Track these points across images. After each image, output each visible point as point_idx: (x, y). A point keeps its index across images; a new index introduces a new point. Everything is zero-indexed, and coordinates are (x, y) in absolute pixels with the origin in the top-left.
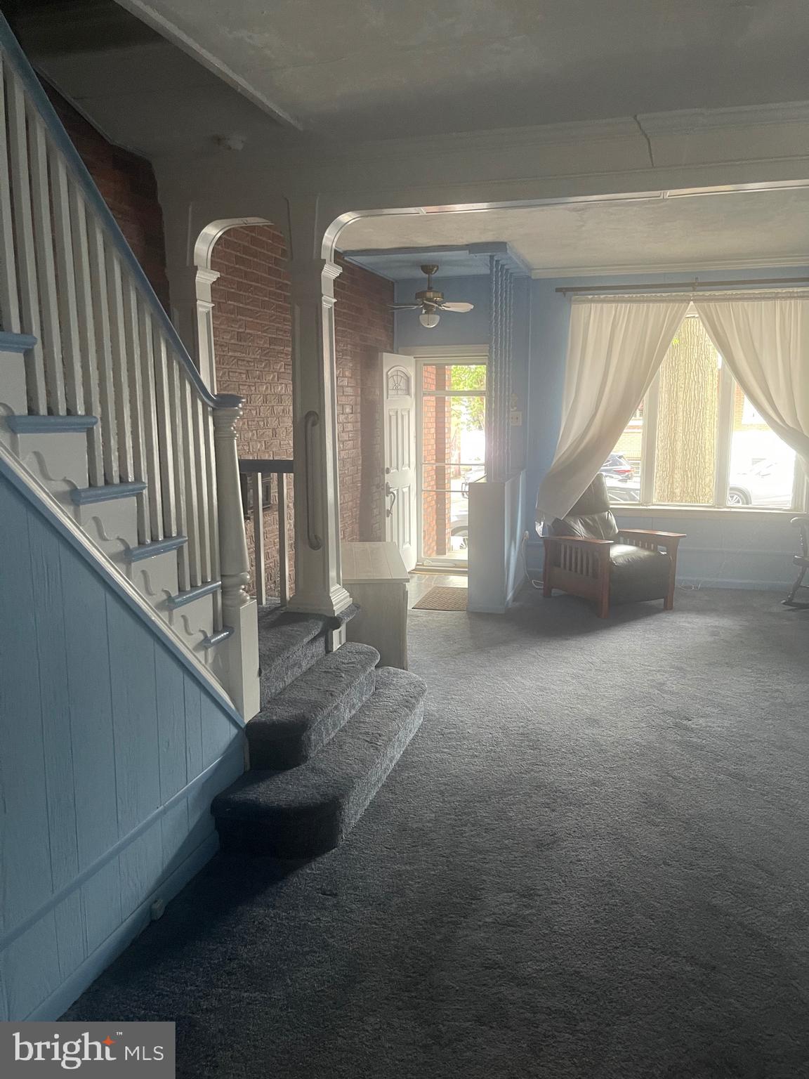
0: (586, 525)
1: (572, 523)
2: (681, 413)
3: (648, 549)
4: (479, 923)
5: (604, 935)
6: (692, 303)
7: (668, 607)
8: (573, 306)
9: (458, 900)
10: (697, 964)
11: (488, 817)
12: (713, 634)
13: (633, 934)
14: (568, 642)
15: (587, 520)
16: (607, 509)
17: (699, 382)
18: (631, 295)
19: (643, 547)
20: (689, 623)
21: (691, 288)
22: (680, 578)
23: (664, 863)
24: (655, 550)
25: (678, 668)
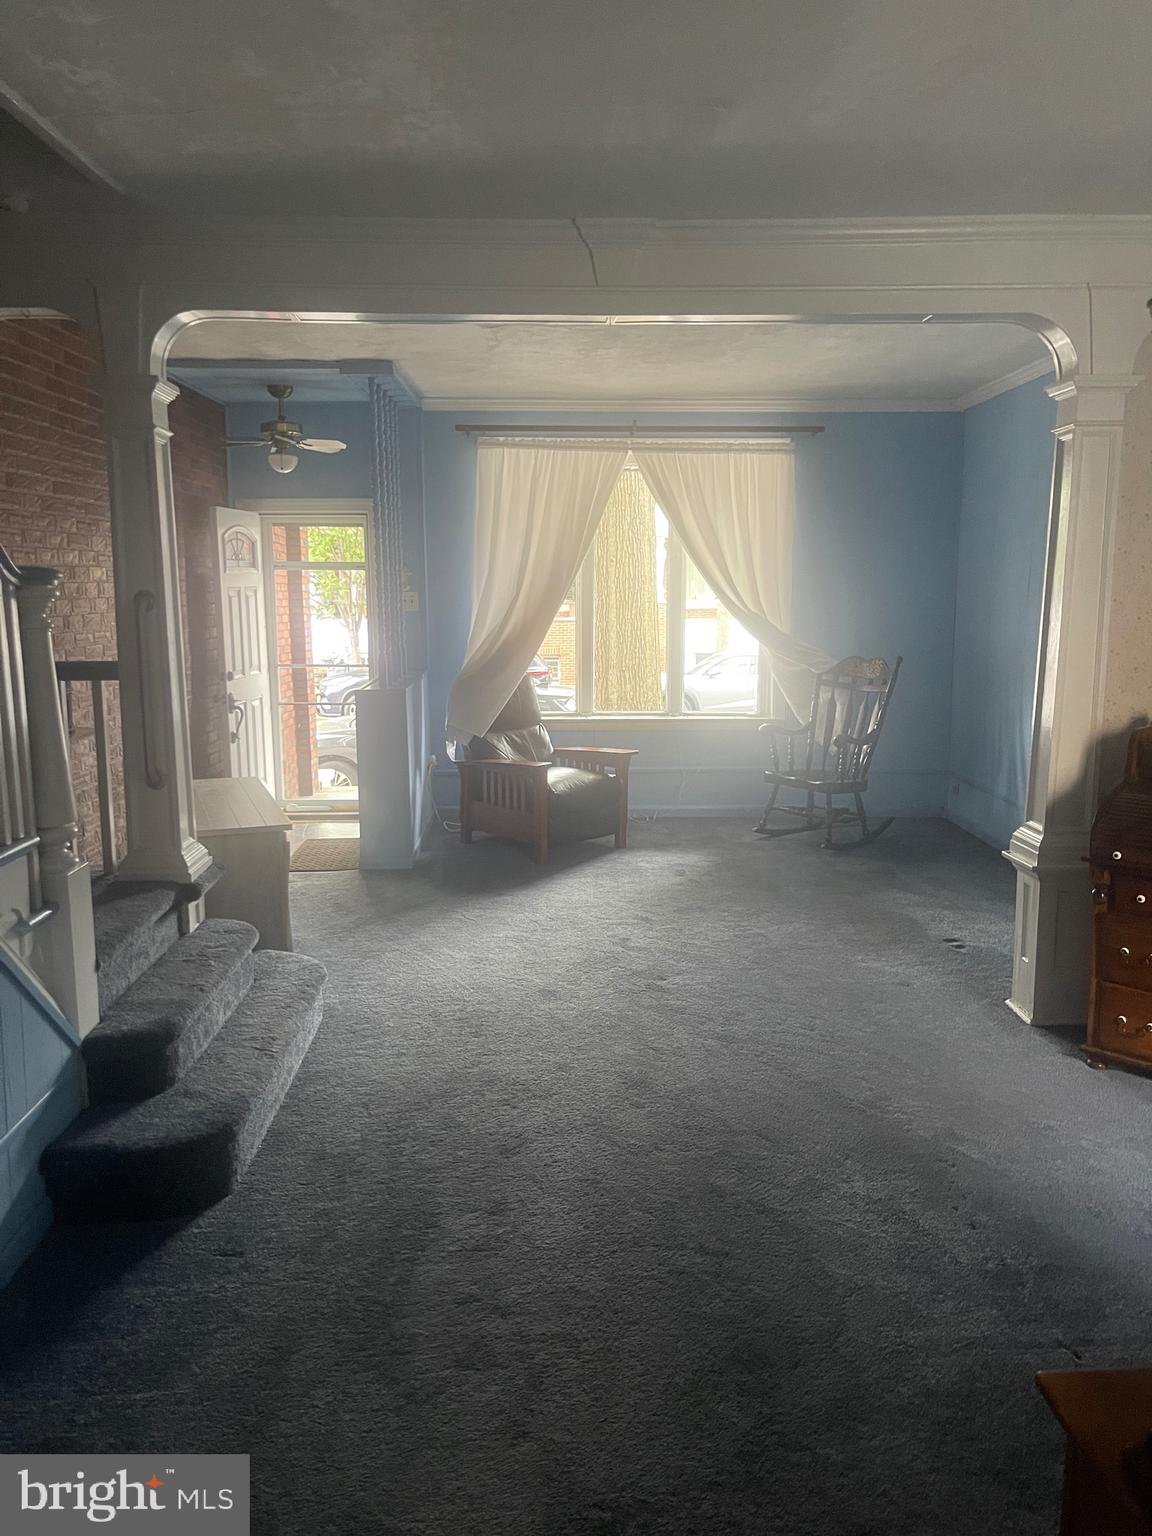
0: (513, 744)
1: (495, 742)
2: (614, 596)
3: (593, 771)
4: (442, 1254)
5: (598, 1241)
6: (630, 452)
7: (620, 846)
8: (479, 451)
9: (410, 1232)
10: (708, 1253)
11: (433, 1128)
12: (681, 873)
13: (631, 1233)
14: (502, 898)
15: (514, 737)
16: (538, 721)
17: (633, 554)
18: (554, 439)
19: (586, 769)
20: (648, 862)
21: (627, 433)
22: (637, 803)
23: (656, 1148)
24: (601, 772)
25: (642, 919)
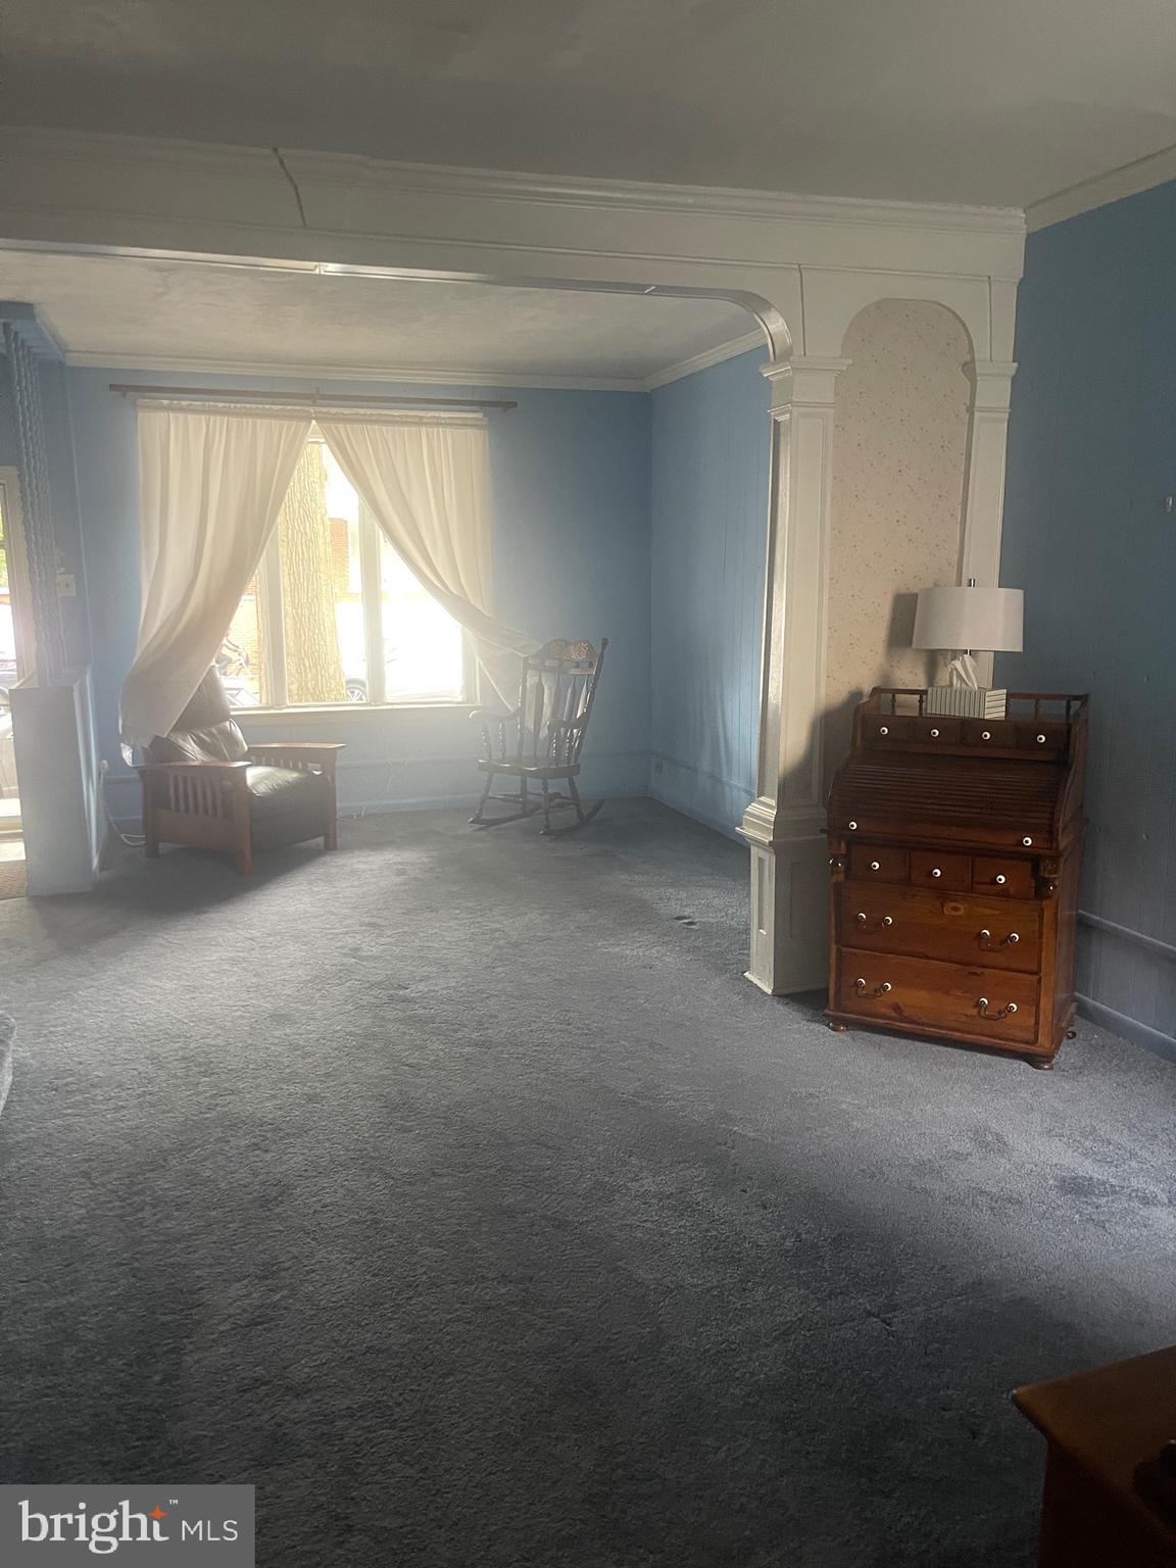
0: (201, 743)
1: (181, 742)
2: (287, 577)
3: (295, 769)
4: (212, 1337)
5: (390, 1289)
6: (314, 422)
7: (330, 847)
8: (140, 414)
9: (169, 1318)
10: (511, 1282)
11: (175, 1189)
12: (400, 873)
13: (425, 1273)
14: (206, 915)
15: (201, 735)
16: (227, 717)
17: (306, 534)
18: (228, 405)
19: (286, 767)
20: (365, 863)
21: (309, 402)
22: (348, 801)
23: (434, 1174)
24: (305, 770)
25: (370, 924)
